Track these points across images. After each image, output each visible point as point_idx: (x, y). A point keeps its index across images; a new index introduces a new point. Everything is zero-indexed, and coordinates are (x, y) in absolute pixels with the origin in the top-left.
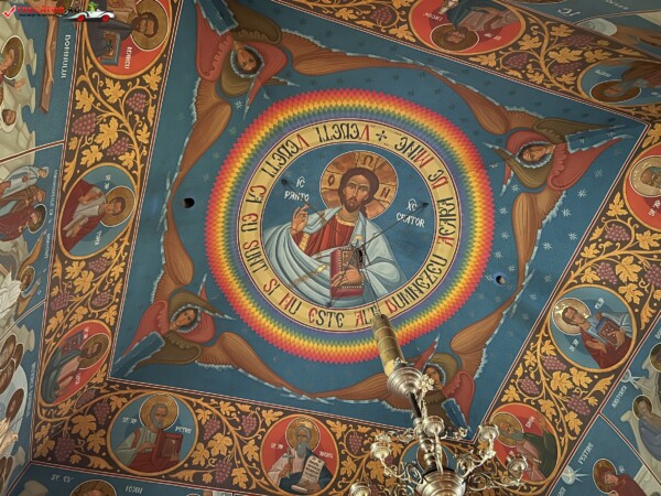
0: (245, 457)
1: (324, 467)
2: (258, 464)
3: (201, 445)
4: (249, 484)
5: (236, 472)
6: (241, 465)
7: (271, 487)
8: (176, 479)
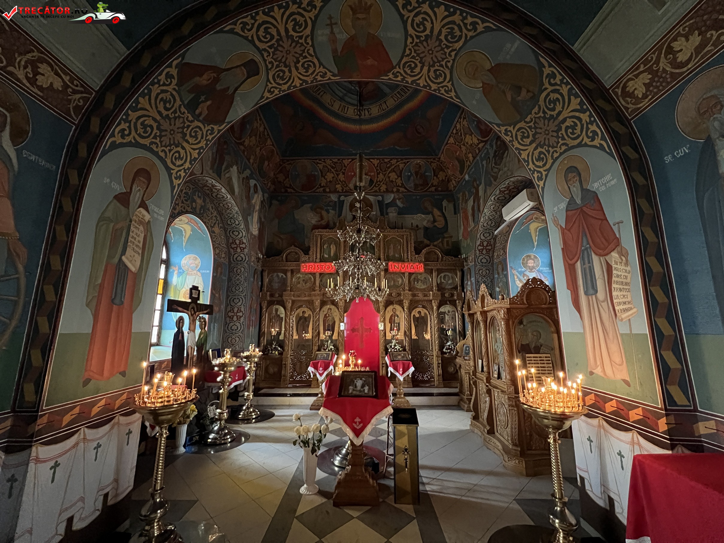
0: (340, 180)
1: (371, 179)
2: (345, 182)
3: (323, 178)
4: (343, 190)
5: (337, 186)
6: (339, 184)
7: (351, 190)
8: (317, 192)
